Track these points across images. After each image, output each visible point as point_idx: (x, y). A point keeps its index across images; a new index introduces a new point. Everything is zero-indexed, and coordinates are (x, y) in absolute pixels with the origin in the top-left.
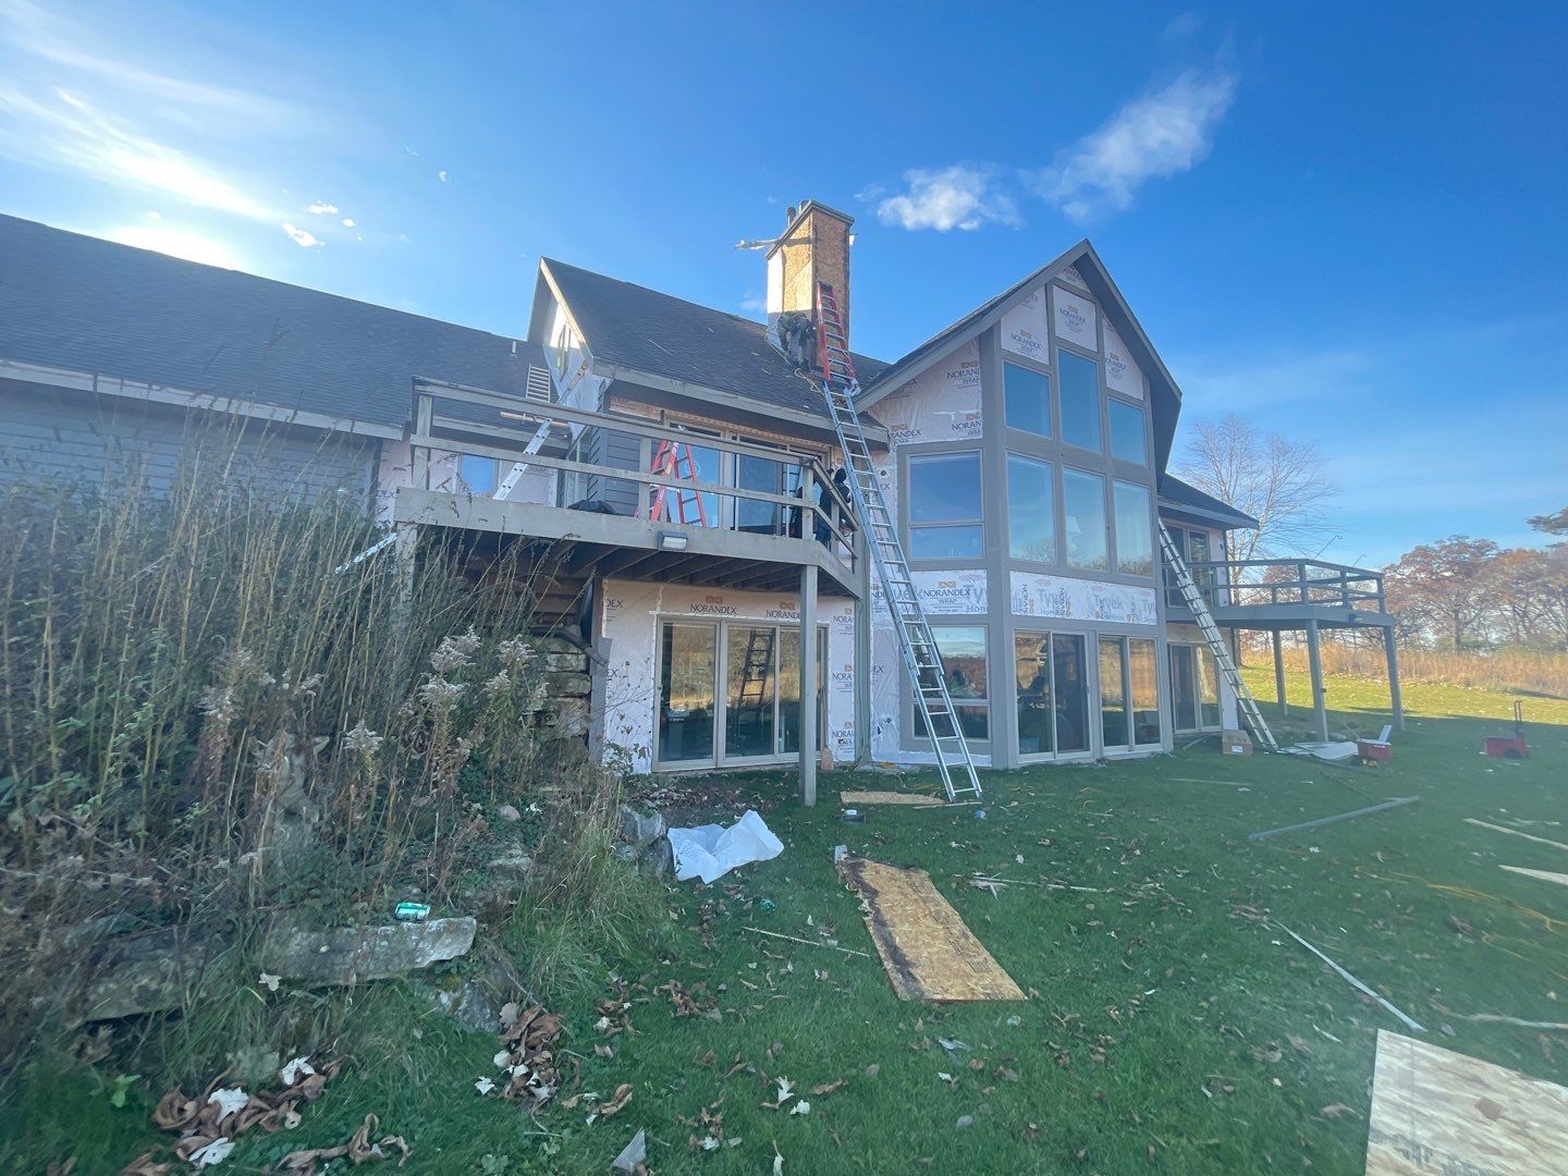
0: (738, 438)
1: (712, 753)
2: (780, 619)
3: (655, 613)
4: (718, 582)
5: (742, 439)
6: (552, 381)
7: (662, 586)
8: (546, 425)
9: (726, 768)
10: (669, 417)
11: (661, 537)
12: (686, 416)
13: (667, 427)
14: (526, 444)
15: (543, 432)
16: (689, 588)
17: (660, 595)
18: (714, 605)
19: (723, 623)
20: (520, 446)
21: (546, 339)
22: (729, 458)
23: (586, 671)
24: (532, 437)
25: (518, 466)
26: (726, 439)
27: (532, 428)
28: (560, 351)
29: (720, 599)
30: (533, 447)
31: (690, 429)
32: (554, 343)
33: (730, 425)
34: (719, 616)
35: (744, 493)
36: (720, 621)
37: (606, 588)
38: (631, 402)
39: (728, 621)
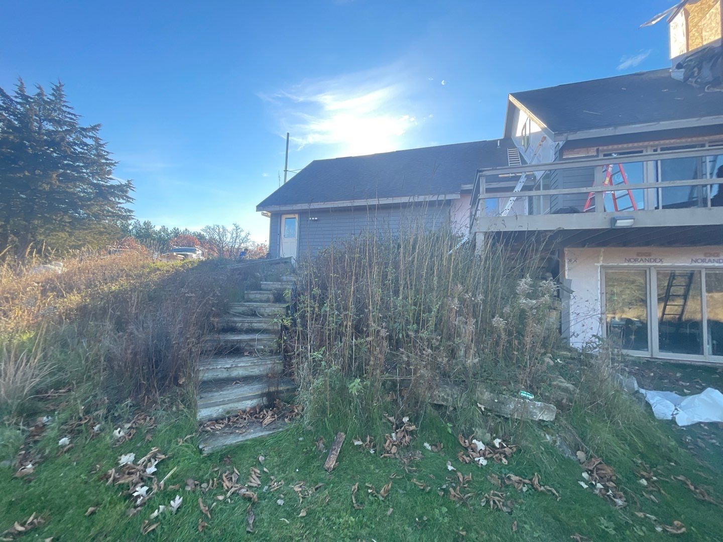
0: (659, 150)
1: (647, 347)
2: (705, 264)
3: (599, 265)
4: (647, 244)
5: (662, 149)
6: (520, 154)
7: (603, 249)
8: (524, 175)
9: (662, 359)
10: (602, 151)
11: (614, 220)
12: (615, 147)
13: (601, 157)
14: (514, 188)
15: (523, 179)
16: (623, 248)
17: (602, 254)
18: (644, 258)
19: (652, 268)
20: (511, 189)
21: (513, 134)
22: (651, 165)
23: (558, 296)
24: (517, 184)
25: (511, 199)
26: (649, 153)
27: (516, 179)
28: (523, 137)
29: (649, 254)
30: (518, 188)
31: (621, 154)
32: (519, 133)
33: (651, 143)
34: (648, 264)
35: (666, 184)
36: (650, 267)
37: (566, 252)
38: (576, 150)
39: (655, 267)
